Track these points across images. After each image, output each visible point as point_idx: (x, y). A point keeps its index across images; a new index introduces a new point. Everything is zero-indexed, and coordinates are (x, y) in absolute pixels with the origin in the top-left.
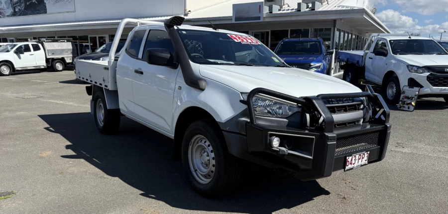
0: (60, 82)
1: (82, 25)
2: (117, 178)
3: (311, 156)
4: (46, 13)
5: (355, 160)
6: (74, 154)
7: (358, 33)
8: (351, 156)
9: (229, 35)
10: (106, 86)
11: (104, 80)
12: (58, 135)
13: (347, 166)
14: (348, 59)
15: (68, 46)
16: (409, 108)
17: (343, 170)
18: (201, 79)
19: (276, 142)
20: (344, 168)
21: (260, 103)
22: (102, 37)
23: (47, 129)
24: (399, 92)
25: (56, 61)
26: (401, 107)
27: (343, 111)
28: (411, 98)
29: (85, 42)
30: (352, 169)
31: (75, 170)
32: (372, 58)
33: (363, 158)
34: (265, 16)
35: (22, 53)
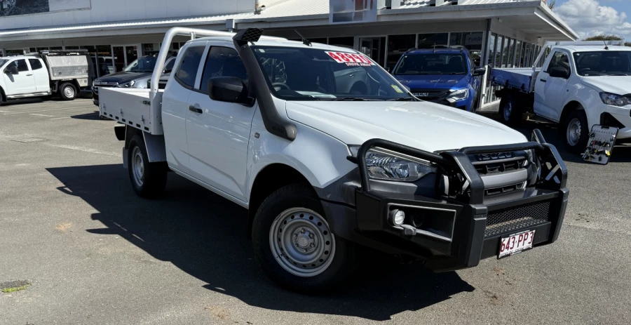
0: (73, 117)
1: (102, 30)
2: (169, 263)
3: (450, 237)
4: (48, 10)
5: (513, 242)
6: (104, 226)
7: (526, 39)
8: (508, 236)
9: (327, 53)
10: (146, 128)
11: (143, 120)
12: (79, 199)
13: (502, 251)
14: (507, 81)
15: (81, 61)
16: (600, 159)
17: (496, 257)
18: (289, 124)
19: (399, 218)
20: (498, 254)
21: (376, 160)
22: (132, 48)
23: (61, 189)
24: (586, 133)
25: (65, 84)
26: (587, 158)
27: (497, 170)
28: (604, 145)
29: (106, 55)
30: (509, 255)
31: (108, 251)
32: (545, 81)
33: (525, 240)
34: (379, 13)
35: (16, 73)
